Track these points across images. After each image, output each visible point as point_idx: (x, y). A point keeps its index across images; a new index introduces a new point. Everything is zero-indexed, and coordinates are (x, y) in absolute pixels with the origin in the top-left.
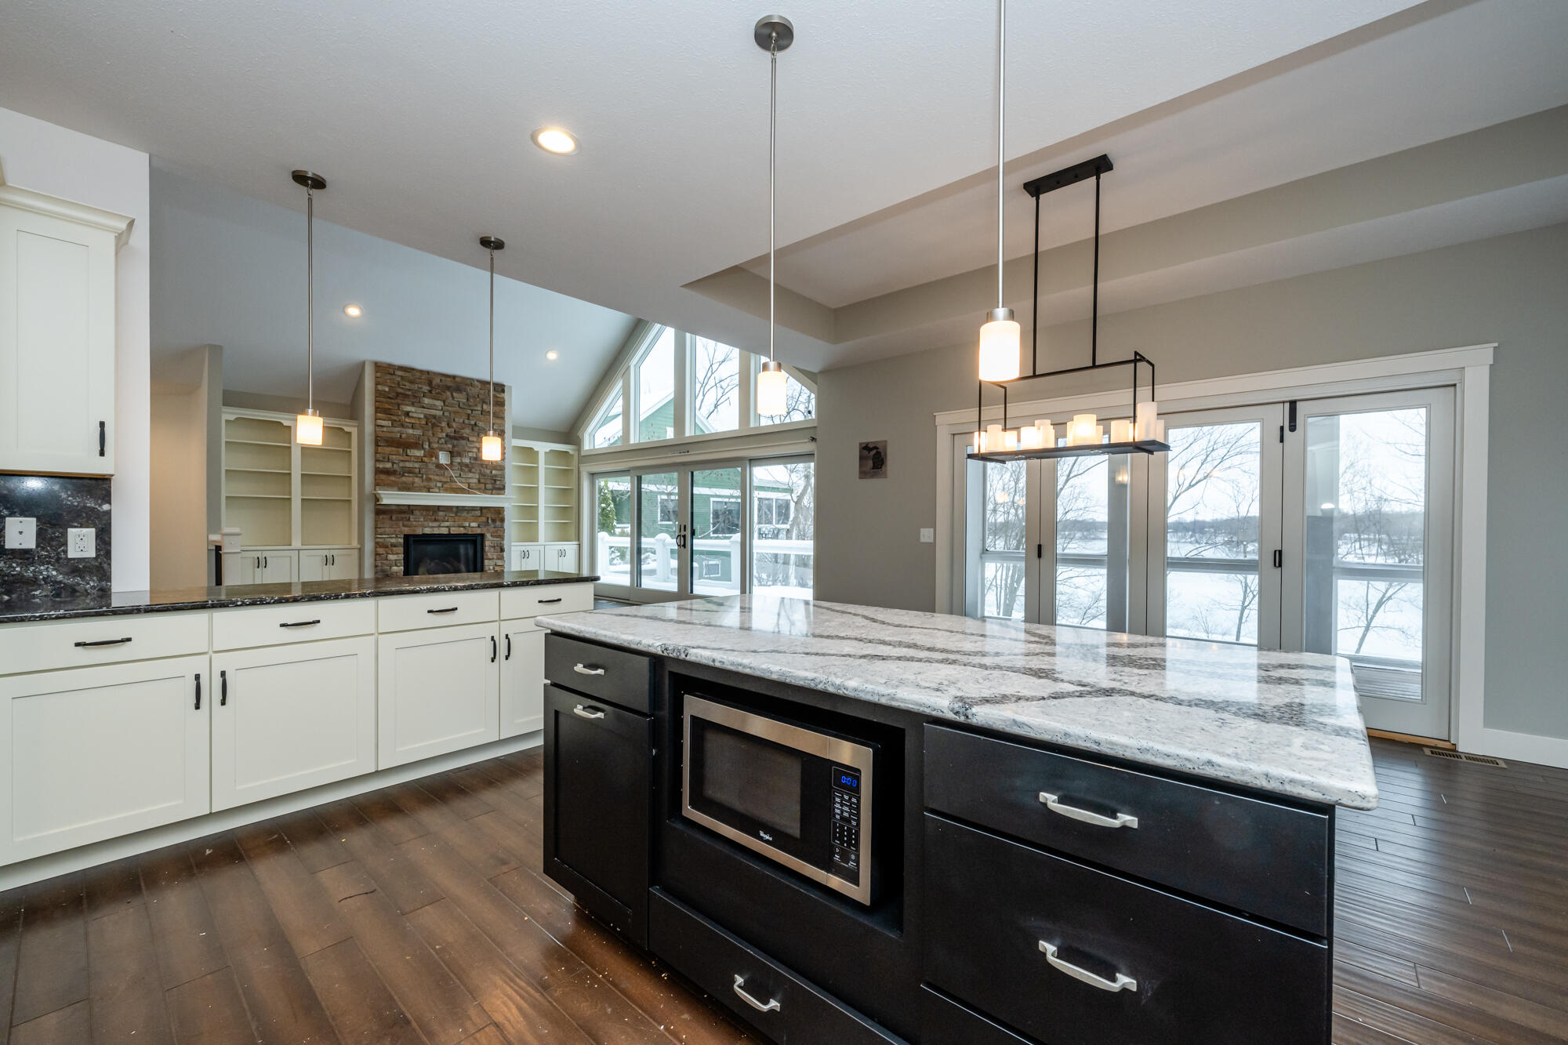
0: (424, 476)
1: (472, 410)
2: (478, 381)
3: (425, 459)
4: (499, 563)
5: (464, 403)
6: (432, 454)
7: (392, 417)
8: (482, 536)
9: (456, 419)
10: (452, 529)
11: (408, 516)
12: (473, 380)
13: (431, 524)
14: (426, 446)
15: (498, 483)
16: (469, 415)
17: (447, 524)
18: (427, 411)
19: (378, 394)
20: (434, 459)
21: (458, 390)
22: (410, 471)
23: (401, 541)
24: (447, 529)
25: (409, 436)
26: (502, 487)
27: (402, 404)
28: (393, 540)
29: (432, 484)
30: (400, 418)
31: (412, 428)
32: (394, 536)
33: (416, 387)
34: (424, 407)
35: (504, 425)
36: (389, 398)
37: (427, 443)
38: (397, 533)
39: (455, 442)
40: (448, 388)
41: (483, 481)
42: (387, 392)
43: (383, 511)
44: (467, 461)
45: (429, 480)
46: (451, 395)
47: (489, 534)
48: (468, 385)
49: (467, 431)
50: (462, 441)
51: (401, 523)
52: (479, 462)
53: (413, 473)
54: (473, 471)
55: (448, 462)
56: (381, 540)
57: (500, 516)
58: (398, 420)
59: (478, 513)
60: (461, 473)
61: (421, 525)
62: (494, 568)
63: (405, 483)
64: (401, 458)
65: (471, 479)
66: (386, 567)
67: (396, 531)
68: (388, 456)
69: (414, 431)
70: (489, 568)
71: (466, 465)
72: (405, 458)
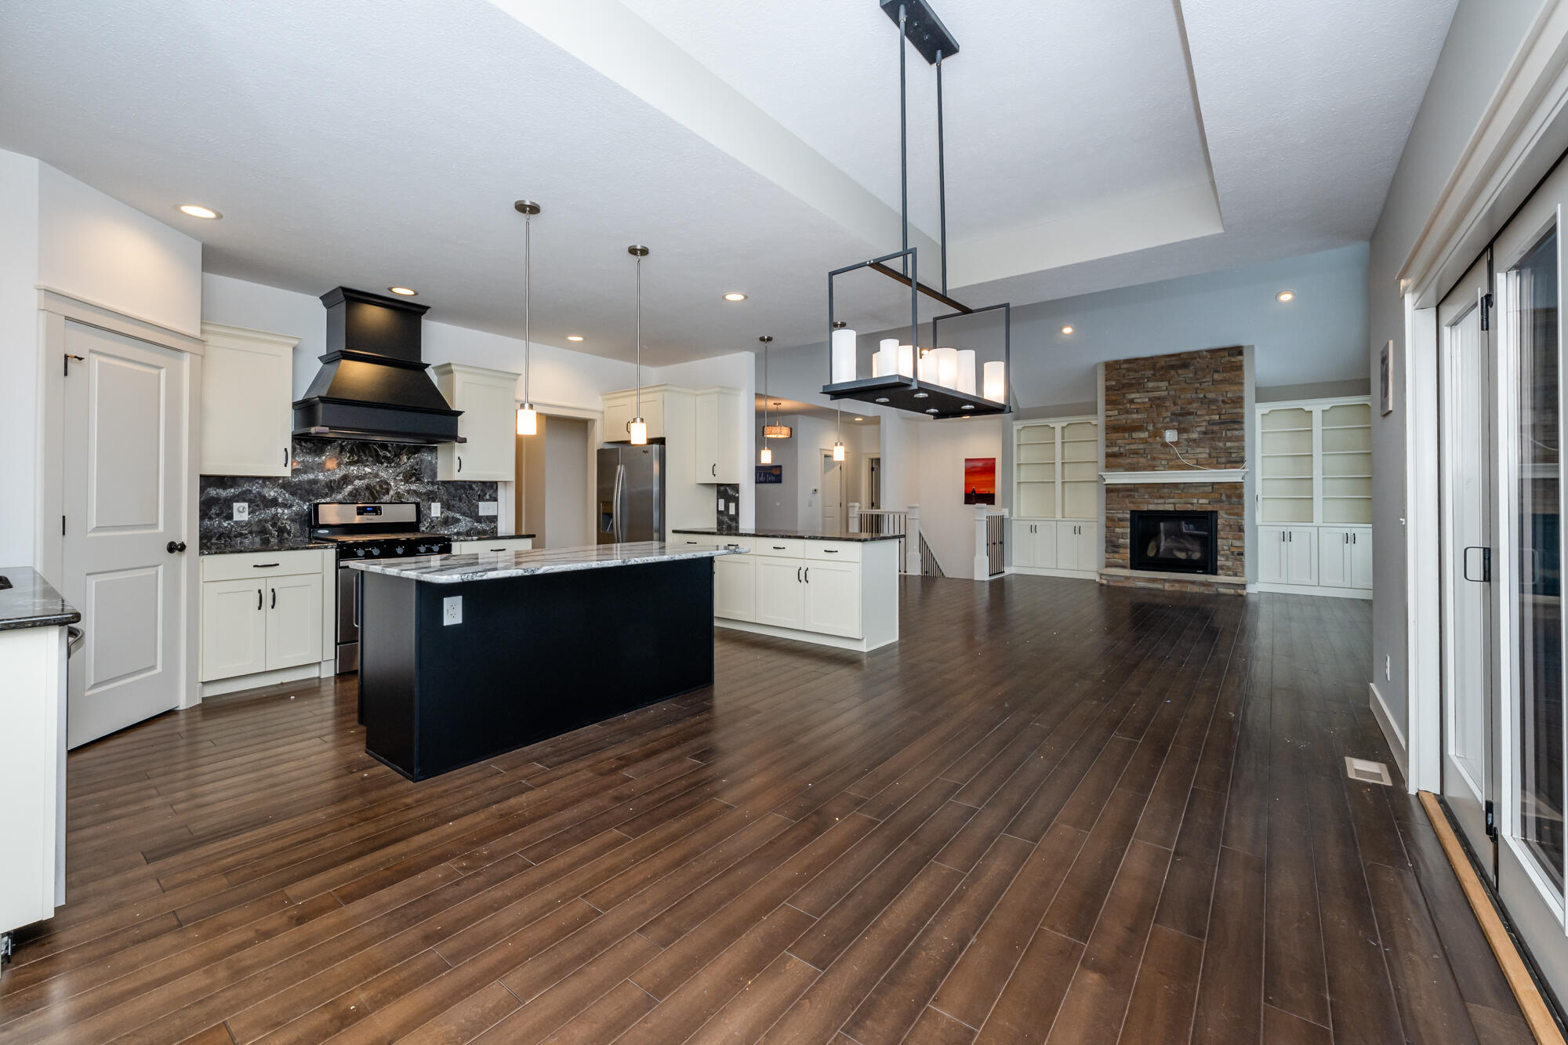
0: (1149, 456)
1: (1201, 383)
2: (1207, 351)
3: (1150, 440)
4: (1237, 543)
5: (1191, 379)
6: (1157, 433)
7: (1118, 406)
8: (1214, 513)
9: (1182, 396)
10: (1177, 505)
11: (1133, 493)
12: (1201, 351)
13: (1156, 501)
14: (1151, 427)
15: (1234, 455)
16: (1197, 389)
17: (1172, 500)
18: (1151, 395)
19: (1108, 388)
20: (1158, 438)
21: (1185, 366)
22: (1136, 452)
23: (1128, 516)
24: (1173, 506)
25: (1134, 420)
26: (1239, 459)
27: (1129, 393)
28: (1120, 516)
29: (1156, 463)
30: (1125, 405)
31: (1137, 412)
32: (1121, 511)
33: (1139, 375)
34: (1148, 392)
35: (1242, 390)
36: (1116, 390)
37: (1151, 425)
38: (1125, 509)
39: (1181, 418)
40: (1172, 367)
41: (1214, 455)
42: (1113, 386)
43: (1111, 490)
44: (1195, 436)
45: (1154, 459)
46: (1177, 373)
47: (1224, 512)
48: (1195, 358)
49: (1195, 405)
50: (1189, 417)
51: (1127, 500)
52: (1210, 436)
53: (1137, 454)
54: (1202, 445)
55: (1176, 439)
56: (1110, 515)
57: (1238, 492)
58: (1124, 408)
59: (1208, 489)
60: (1189, 449)
61: (1146, 501)
62: (1229, 549)
63: (1131, 464)
64: (1127, 441)
65: (1199, 455)
66: (1114, 539)
67: (1121, 508)
68: (1118, 441)
69: (1138, 415)
70: (1223, 548)
71: (1194, 440)
72: (1130, 440)
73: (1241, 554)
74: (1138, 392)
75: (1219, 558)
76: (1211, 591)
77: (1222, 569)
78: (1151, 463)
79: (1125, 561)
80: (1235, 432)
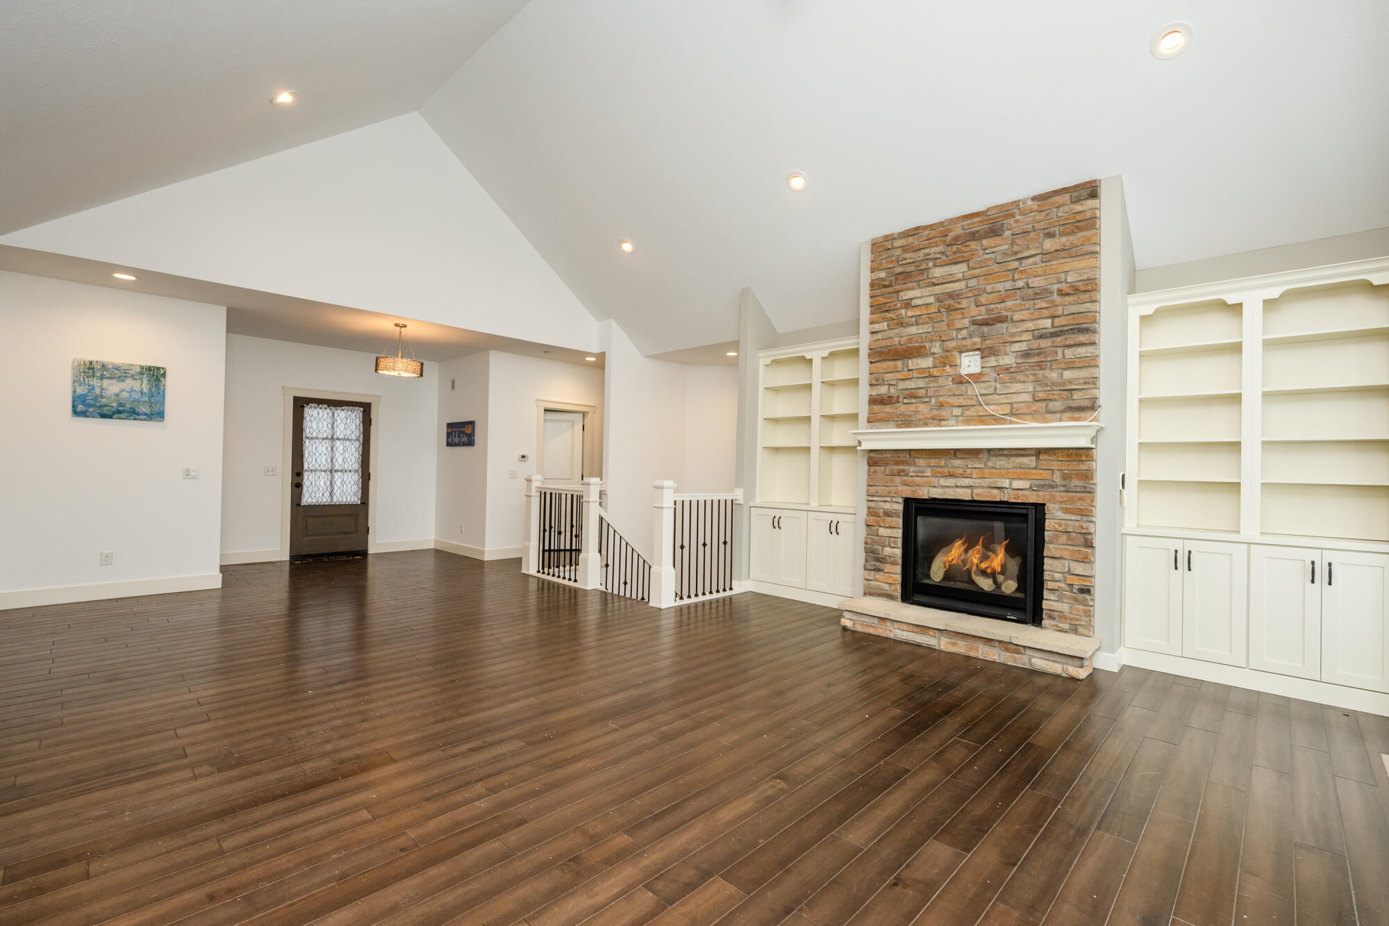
0: (933, 400)
1: (1021, 261)
2: (1033, 199)
3: (935, 372)
4: (1079, 568)
5: (1005, 254)
6: (946, 360)
7: (888, 315)
8: (1040, 508)
9: (989, 289)
11: (906, 468)
13: (943, 482)
14: (936, 349)
15: (1076, 396)
16: (1014, 272)
17: (967, 482)
19: (873, 285)
20: (948, 368)
21: (994, 231)
22: (912, 395)
23: (900, 507)
24: (969, 491)
25: (911, 337)
26: (1087, 403)
27: (903, 290)
28: (887, 506)
29: (944, 413)
30: (898, 313)
31: (917, 323)
32: (889, 499)
33: (921, 257)
34: (934, 285)
35: (1096, 268)
36: (886, 286)
37: (938, 344)
38: (892, 494)
39: (985, 329)
40: (974, 236)
41: (1041, 395)
42: (884, 279)
43: (875, 459)
44: (1008, 360)
45: (941, 405)
46: (982, 245)
47: (1057, 506)
48: (1013, 216)
49: (1009, 304)
50: (999, 325)
51: (897, 479)
52: (1036, 359)
53: (915, 397)
54: (1020, 377)
55: (977, 370)
56: (873, 504)
57: (1083, 467)
58: (897, 316)
59: (1030, 461)
60: (998, 386)
61: (928, 482)
62: (1065, 579)
63: (904, 415)
64: (899, 376)
65: (1015, 396)
66: (877, 547)
67: (889, 492)
68: (886, 375)
69: (918, 329)
70: (1053, 576)
71: (1007, 369)
72: (905, 374)
73: (1086, 591)
74: (920, 287)
75: (1046, 594)
76: (1021, 661)
77: (1051, 617)
78: (936, 413)
79: (893, 587)
80: (1081, 351)
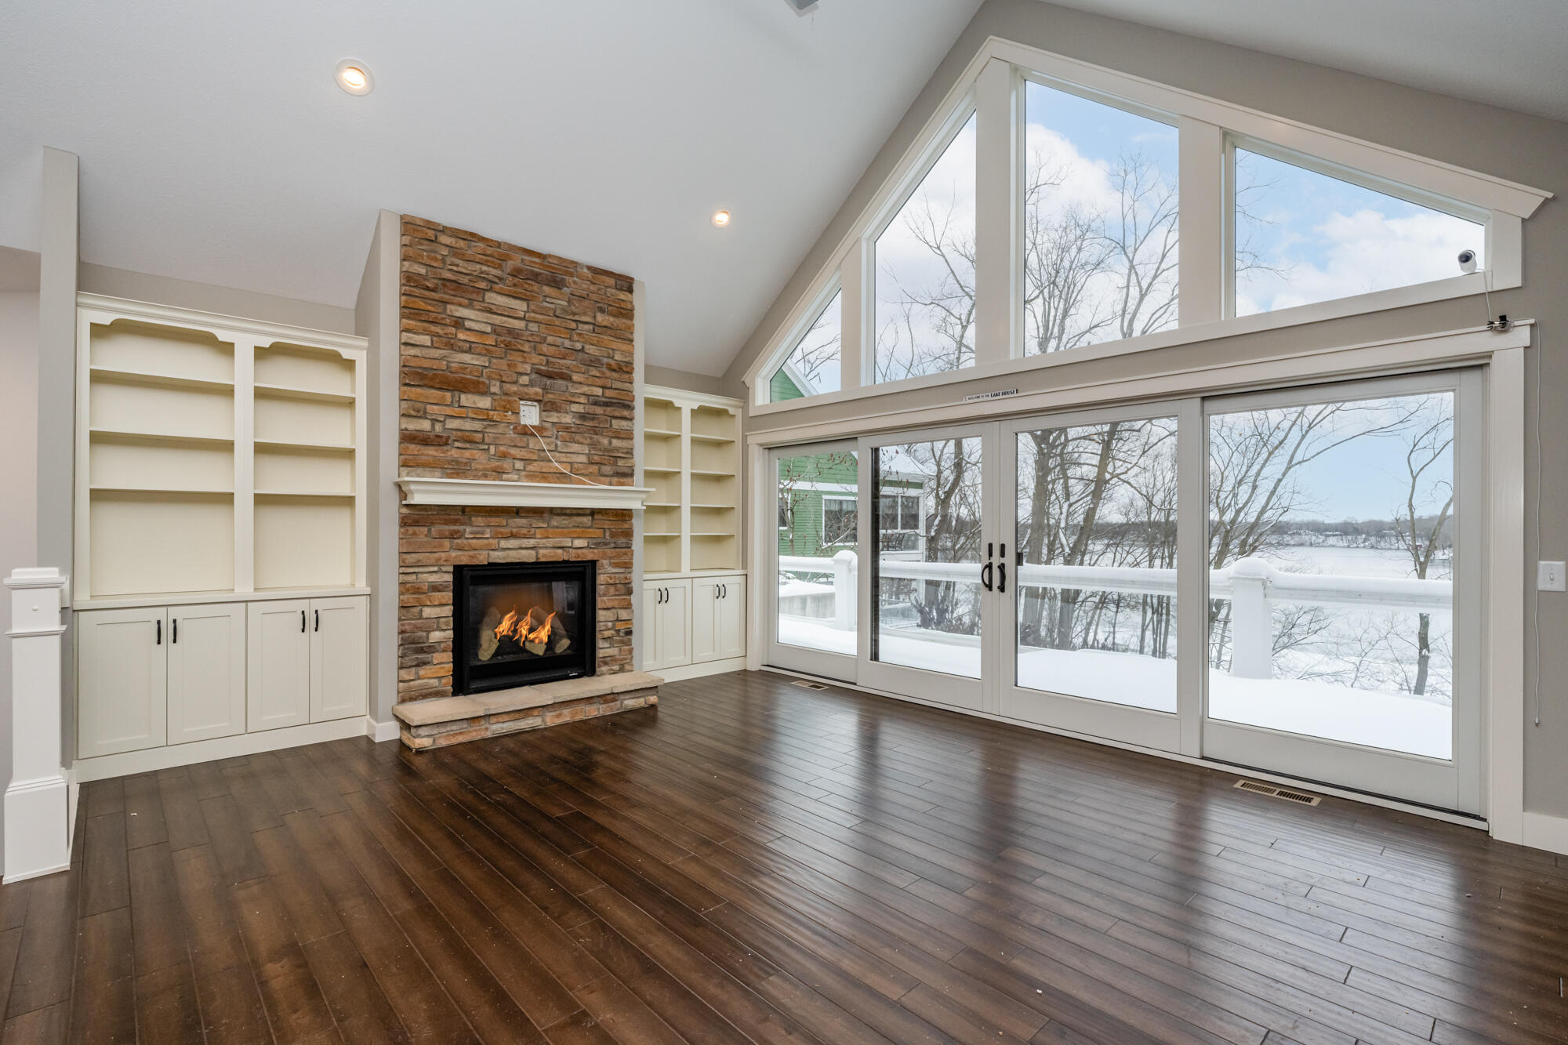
0: (492, 449)
1: (577, 323)
2: (589, 268)
3: (495, 415)
4: (623, 614)
5: (564, 310)
6: (508, 404)
7: (433, 328)
8: (593, 563)
9: (549, 339)
11: (461, 528)
12: (580, 265)
13: (503, 544)
14: (496, 389)
16: (572, 332)
17: (532, 542)
18: (495, 320)
19: (408, 279)
20: (510, 415)
21: (557, 283)
22: (468, 440)
23: (449, 578)
24: (533, 552)
25: (464, 366)
26: (627, 470)
27: (452, 303)
28: (433, 578)
29: (506, 465)
30: (446, 330)
31: (470, 351)
32: (436, 569)
33: (475, 269)
34: (491, 312)
35: (632, 354)
36: (428, 289)
37: (498, 384)
38: (442, 562)
39: (547, 381)
40: (535, 277)
41: (597, 458)
42: (425, 277)
43: (416, 517)
44: (567, 419)
45: (504, 456)
46: (543, 290)
47: (606, 561)
48: (571, 274)
49: (568, 362)
50: (560, 382)
51: (447, 543)
52: (591, 424)
53: (471, 442)
54: (578, 437)
55: (536, 423)
56: (409, 578)
57: (625, 526)
58: (446, 334)
59: (587, 520)
60: (559, 443)
61: (486, 545)
62: (614, 626)
63: (457, 462)
64: (448, 411)
65: (575, 456)
66: (420, 634)
67: (439, 559)
68: (428, 407)
69: (473, 359)
70: (606, 626)
71: (567, 428)
72: (456, 411)
73: (629, 633)
74: (474, 308)
75: (598, 645)
76: (616, 707)
77: (606, 663)
78: (496, 464)
79: (444, 681)
80: (624, 424)
